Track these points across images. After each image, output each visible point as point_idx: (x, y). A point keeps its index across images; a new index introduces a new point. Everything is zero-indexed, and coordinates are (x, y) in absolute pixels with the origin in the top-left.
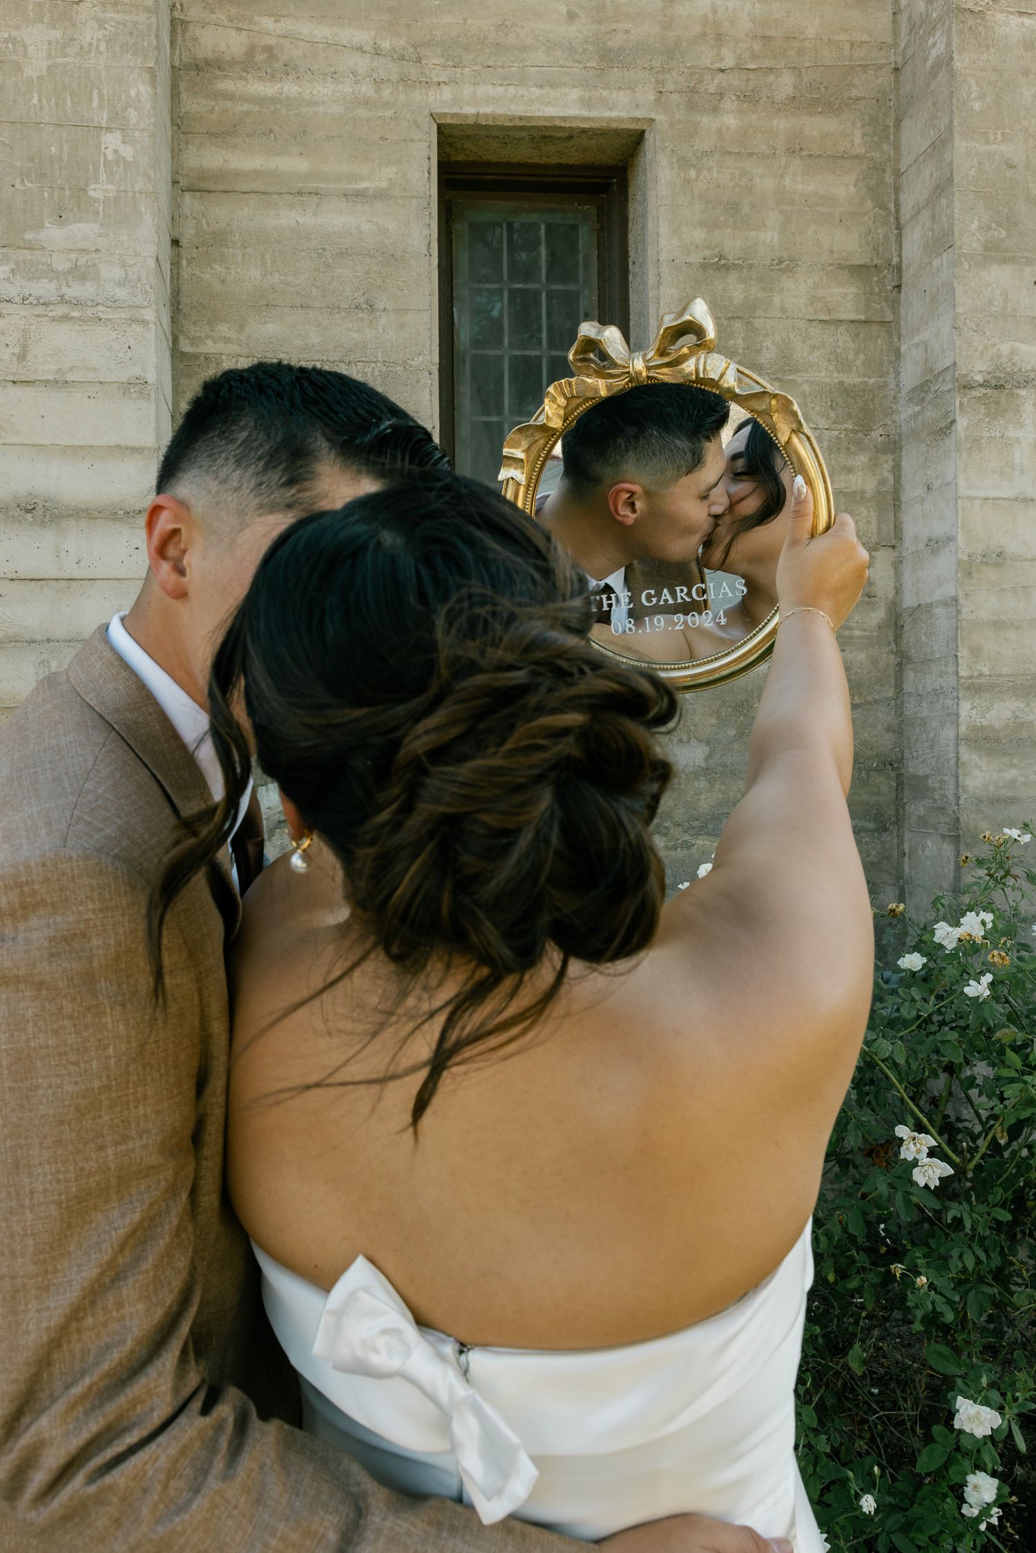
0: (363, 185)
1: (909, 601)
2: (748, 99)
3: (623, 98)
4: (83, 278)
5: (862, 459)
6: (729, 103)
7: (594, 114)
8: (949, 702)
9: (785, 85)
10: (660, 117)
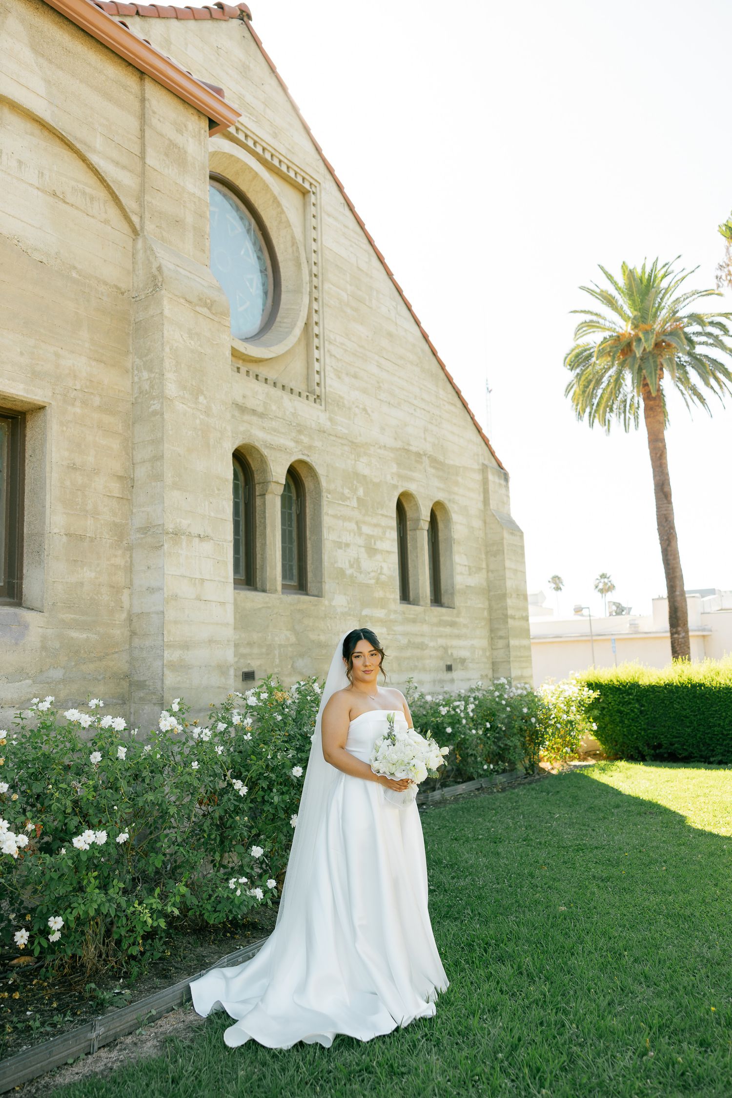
1: (136, 610)
2: (84, 403)
3: (39, 392)
5: (120, 552)
6: (78, 403)
7: (29, 396)
9: (97, 401)
10: (53, 403)
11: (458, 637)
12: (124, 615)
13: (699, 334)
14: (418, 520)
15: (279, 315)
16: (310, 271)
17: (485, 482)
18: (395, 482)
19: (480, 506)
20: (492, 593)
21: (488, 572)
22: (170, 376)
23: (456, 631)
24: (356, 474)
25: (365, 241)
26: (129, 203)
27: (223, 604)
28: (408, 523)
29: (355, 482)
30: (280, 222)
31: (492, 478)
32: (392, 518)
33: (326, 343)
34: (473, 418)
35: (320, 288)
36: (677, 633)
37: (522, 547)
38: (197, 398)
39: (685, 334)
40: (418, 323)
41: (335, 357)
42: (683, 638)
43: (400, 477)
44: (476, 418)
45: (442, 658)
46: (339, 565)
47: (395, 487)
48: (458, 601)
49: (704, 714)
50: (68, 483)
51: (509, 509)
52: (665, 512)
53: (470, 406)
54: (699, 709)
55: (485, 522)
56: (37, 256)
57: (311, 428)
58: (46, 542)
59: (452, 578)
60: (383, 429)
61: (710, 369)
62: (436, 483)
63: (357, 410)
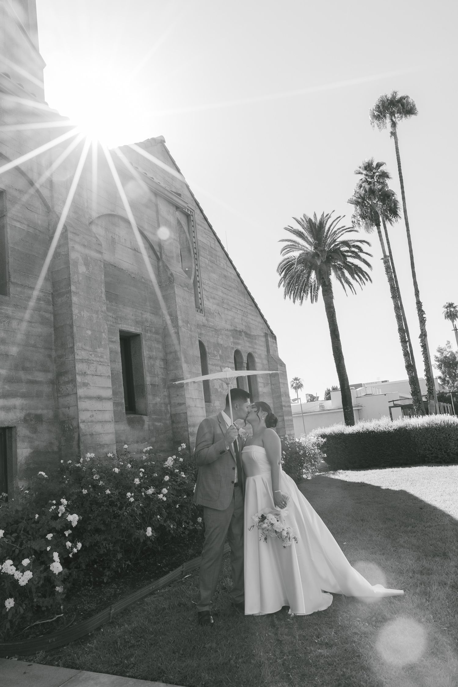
0: (113, 340)
1: (173, 413)
2: (150, 331)
3: (138, 329)
4: (102, 358)
5: (166, 390)
7: (136, 331)
8: (186, 428)
9: (154, 330)
10: (142, 333)
12: (169, 415)
13: (347, 251)
14: (242, 363)
16: (194, 252)
17: (267, 341)
18: (232, 346)
19: (266, 353)
20: (274, 395)
21: (271, 385)
22: (179, 317)
24: (218, 344)
25: (212, 234)
26: (156, 248)
27: (202, 408)
29: (218, 348)
31: (270, 339)
32: (233, 363)
33: (202, 284)
34: (259, 311)
35: (198, 259)
36: (347, 409)
37: (286, 372)
38: (187, 325)
39: (341, 251)
40: (235, 269)
41: (206, 290)
42: (350, 411)
43: (235, 343)
44: (261, 311)
46: (216, 387)
47: (233, 348)
50: (149, 364)
51: (278, 354)
52: (337, 345)
53: (259, 306)
55: (268, 361)
56: (133, 276)
57: (200, 325)
58: (146, 388)
59: (257, 389)
60: (226, 321)
61: (355, 270)
62: (248, 344)
63: (216, 314)
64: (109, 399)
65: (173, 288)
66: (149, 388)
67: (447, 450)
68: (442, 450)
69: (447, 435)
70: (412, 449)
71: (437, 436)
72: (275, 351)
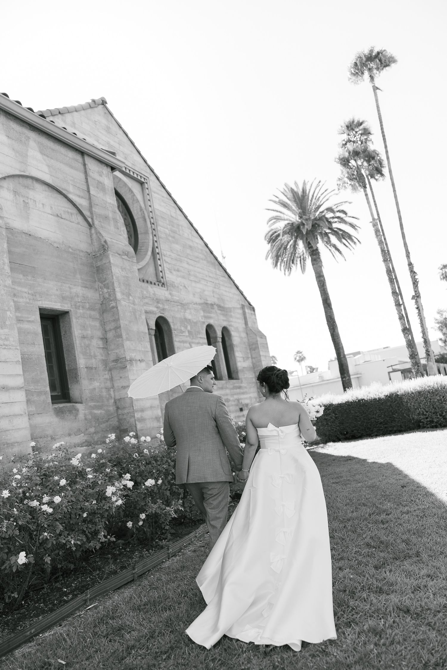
0: (30, 319)
1: (117, 397)
2: (83, 307)
3: (66, 305)
4: (7, 340)
5: (107, 372)
6: (81, 308)
7: (63, 308)
8: (132, 414)
9: (87, 305)
10: (72, 310)
11: (243, 393)
12: (113, 401)
13: (333, 218)
14: (216, 338)
15: (139, 246)
16: (150, 222)
17: (244, 314)
18: (203, 320)
19: (244, 326)
20: (256, 369)
21: (252, 359)
22: (117, 289)
23: (242, 391)
24: (186, 319)
25: (173, 202)
26: (86, 213)
28: (211, 340)
29: (186, 323)
30: (134, 200)
31: (247, 311)
32: (204, 338)
33: (163, 256)
34: (234, 282)
35: (156, 230)
36: (345, 377)
37: (267, 344)
38: (129, 298)
39: (326, 218)
40: (202, 239)
41: (168, 262)
42: (348, 379)
43: (206, 317)
44: (236, 282)
45: (237, 405)
47: (204, 323)
48: (241, 375)
49: (366, 414)
50: (83, 345)
51: (257, 326)
52: (330, 314)
53: (232, 277)
54: (363, 412)
55: (247, 334)
56: (56, 245)
57: (162, 300)
58: (79, 372)
59: (236, 364)
60: (194, 295)
61: (343, 236)
62: (222, 317)
63: (181, 287)
64: (19, 388)
65: (107, 257)
66: (83, 372)
67: (443, 413)
68: (437, 413)
69: (442, 397)
70: (405, 415)
71: (431, 399)
72: (254, 323)
